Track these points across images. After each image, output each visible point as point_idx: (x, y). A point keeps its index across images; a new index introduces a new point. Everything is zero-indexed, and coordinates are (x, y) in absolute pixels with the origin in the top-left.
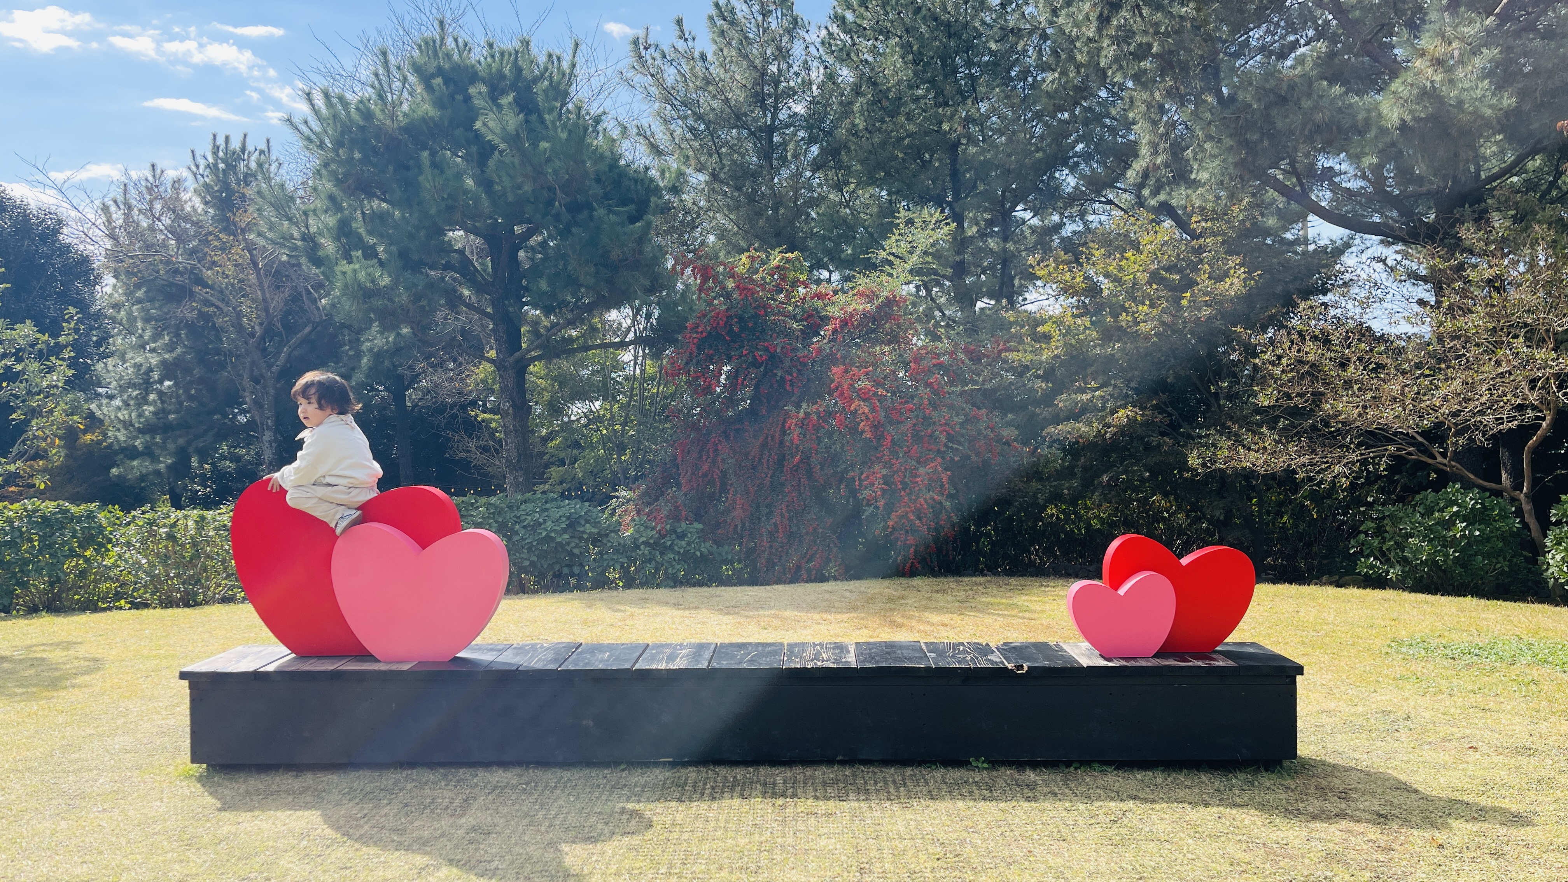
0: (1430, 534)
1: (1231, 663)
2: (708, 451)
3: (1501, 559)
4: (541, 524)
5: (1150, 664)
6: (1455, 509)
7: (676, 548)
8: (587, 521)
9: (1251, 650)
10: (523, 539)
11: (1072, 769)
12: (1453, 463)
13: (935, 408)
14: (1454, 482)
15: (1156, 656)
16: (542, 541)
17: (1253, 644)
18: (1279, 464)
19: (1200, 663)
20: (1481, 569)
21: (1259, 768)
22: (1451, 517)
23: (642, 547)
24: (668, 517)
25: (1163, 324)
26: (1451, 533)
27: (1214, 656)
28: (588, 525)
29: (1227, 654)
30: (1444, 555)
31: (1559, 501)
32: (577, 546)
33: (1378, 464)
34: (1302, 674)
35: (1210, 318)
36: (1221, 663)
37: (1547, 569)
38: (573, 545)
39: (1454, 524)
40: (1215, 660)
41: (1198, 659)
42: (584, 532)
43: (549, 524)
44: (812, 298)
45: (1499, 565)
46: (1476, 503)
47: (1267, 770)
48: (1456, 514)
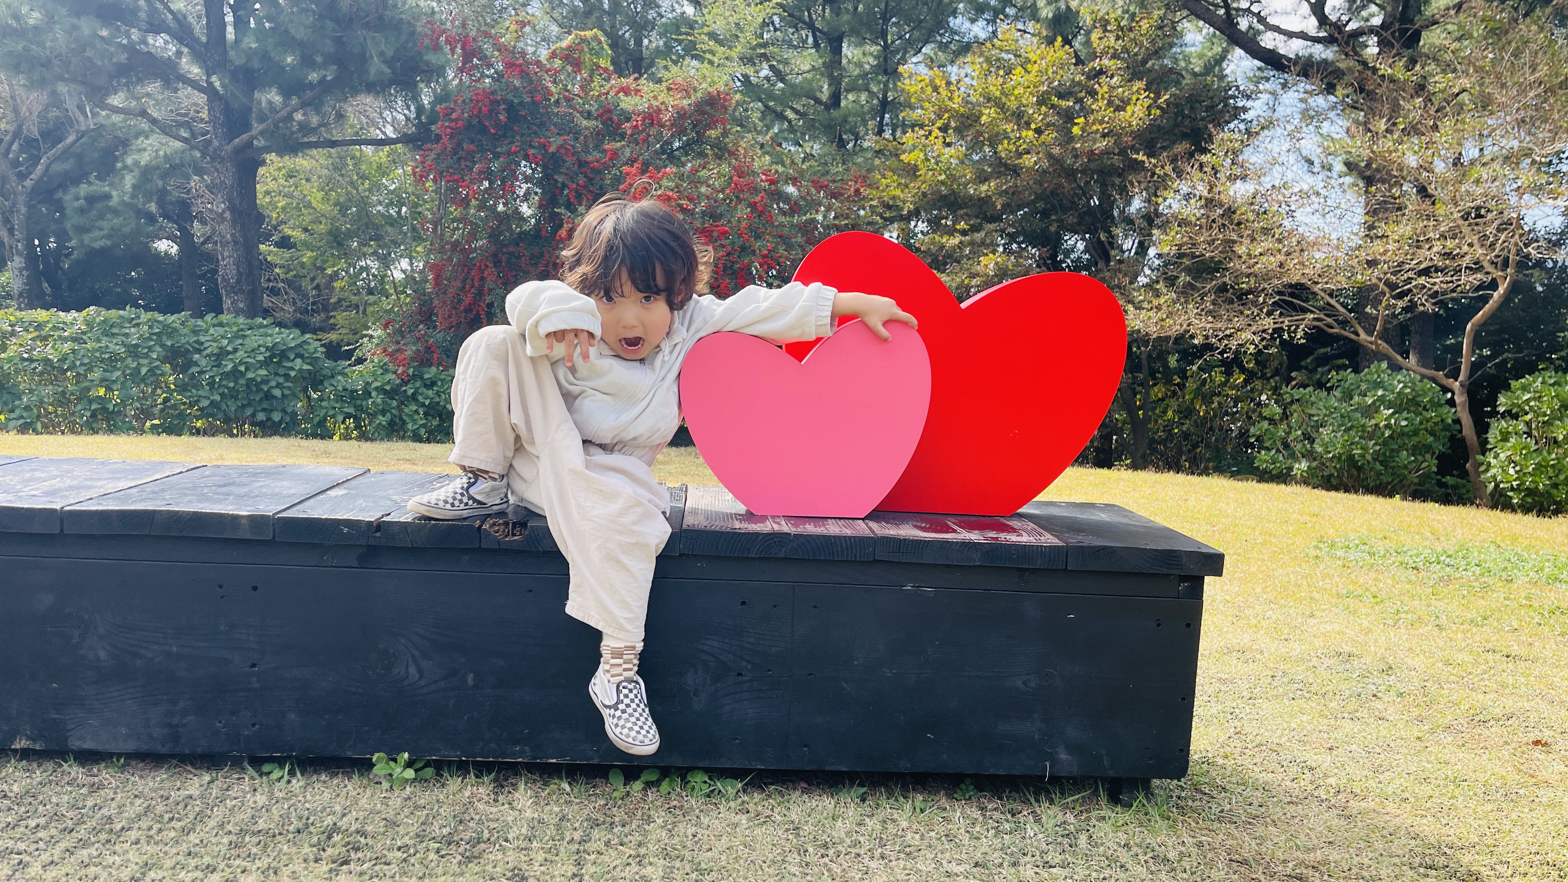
0: (1347, 425)
1: (1048, 539)
2: (473, 280)
3: (1428, 456)
4: (229, 353)
5: (848, 532)
6: (1380, 393)
7: (420, 398)
8: (299, 356)
9: (1103, 517)
10: (201, 372)
11: (638, 786)
12: (1379, 342)
13: (758, 237)
14: (1380, 361)
15: (875, 515)
16: (225, 376)
17: (1109, 507)
18: (1174, 327)
19: (975, 536)
20: (1405, 467)
21: (1096, 794)
22: (1374, 403)
23: (374, 394)
24: (413, 359)
25: (1050, 156)
26: (1373, 422)
27: (1015, 523)
28: (299, 361)
29: (1045, 523)
30: (1362, 448)
31: (1508, 388)
32: (279, 386)
33: (1295, 332)
34: (1218, 572)
35: (1107, 152)
36: (1024, 539)
37: (1487, 470)
38: (273, 384)
39: (1377, 411)
40: (1013, 530)
41: (971, 527)
42: (292, 369)
43: (241, 354)
44: (618, 92)
45: (1425, 465)
46: (1405, 387)
47: (1115, 799)
48: (1382, 399)
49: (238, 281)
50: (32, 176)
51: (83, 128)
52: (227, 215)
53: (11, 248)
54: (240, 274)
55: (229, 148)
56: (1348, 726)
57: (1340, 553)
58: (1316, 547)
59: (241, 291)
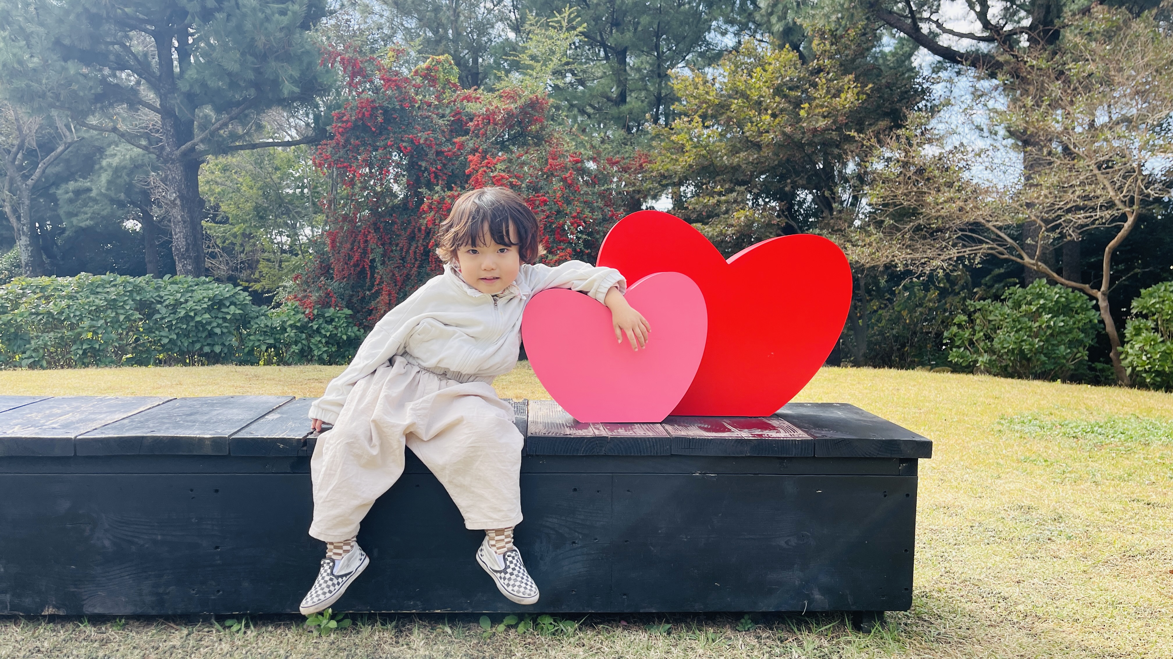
0: (1017, 325)
1: (800, 435)
2: (359, 242)
3: (1081, 349)
4: (181, 303)
5: (650, 434)
6: (1042, 301)
7: (323, 331)
8: (232, 303)
9: (839, 414)
10: (162, 318)
12: (1039, 263)
13: (569, 203)
14: (1040, 278)
15: (670, 420)
16: (180, 320)
17: (844, 406)
18: (883, 258)
19: (745, 434)
20: (1064, 357)
21: (843, 623)
22: (1037, 310)
23: (289, 329)
24: (317, 303)
25: (784, 134)
26: (1037, 324)
27: (774, 422)
28: (232, 307)
29: (797, 421)
30: (1030, 344)
31: (1139, 295)
32: (219, 326)
33: (974, 259)
34: (928, 455)
35: (826, 129)
36: (782, 435)
37: (1126, 358)
38: (215, 324)
39: (1040, 316)
40: (773, 428)
41: (741, 426)
42: (228, 313)
43: (190, 303)
44: (462, 100)
45: (1079, 355)
46: (1061, 297)
47: (857, 628)
48: (1043, 307)
49: (187, 250)
50: (33, 177)
51: (69, 141)
52: (178, 202)
53: (19, 230)
54: (188, 244)
55: (178, 153)
56: (1031, 564)
57: (1017, 427)
58: (999, 423)
59: (190, 257)
